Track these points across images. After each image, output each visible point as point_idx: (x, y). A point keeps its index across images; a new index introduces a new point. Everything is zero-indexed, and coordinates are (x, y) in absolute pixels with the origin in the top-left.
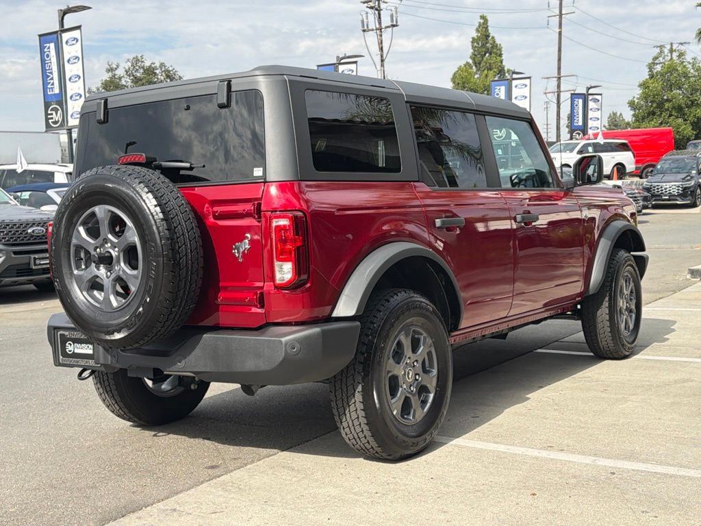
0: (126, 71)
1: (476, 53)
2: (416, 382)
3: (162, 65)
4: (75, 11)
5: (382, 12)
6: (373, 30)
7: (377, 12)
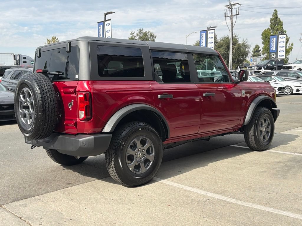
0: (137, 34)
1: (272, 24)
2: (143, 158)
3: (149, 32)
4: (109, 14)
5: (233, 9)
6: (229, 16)
7: (231, 10)
